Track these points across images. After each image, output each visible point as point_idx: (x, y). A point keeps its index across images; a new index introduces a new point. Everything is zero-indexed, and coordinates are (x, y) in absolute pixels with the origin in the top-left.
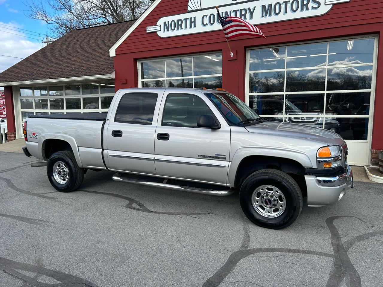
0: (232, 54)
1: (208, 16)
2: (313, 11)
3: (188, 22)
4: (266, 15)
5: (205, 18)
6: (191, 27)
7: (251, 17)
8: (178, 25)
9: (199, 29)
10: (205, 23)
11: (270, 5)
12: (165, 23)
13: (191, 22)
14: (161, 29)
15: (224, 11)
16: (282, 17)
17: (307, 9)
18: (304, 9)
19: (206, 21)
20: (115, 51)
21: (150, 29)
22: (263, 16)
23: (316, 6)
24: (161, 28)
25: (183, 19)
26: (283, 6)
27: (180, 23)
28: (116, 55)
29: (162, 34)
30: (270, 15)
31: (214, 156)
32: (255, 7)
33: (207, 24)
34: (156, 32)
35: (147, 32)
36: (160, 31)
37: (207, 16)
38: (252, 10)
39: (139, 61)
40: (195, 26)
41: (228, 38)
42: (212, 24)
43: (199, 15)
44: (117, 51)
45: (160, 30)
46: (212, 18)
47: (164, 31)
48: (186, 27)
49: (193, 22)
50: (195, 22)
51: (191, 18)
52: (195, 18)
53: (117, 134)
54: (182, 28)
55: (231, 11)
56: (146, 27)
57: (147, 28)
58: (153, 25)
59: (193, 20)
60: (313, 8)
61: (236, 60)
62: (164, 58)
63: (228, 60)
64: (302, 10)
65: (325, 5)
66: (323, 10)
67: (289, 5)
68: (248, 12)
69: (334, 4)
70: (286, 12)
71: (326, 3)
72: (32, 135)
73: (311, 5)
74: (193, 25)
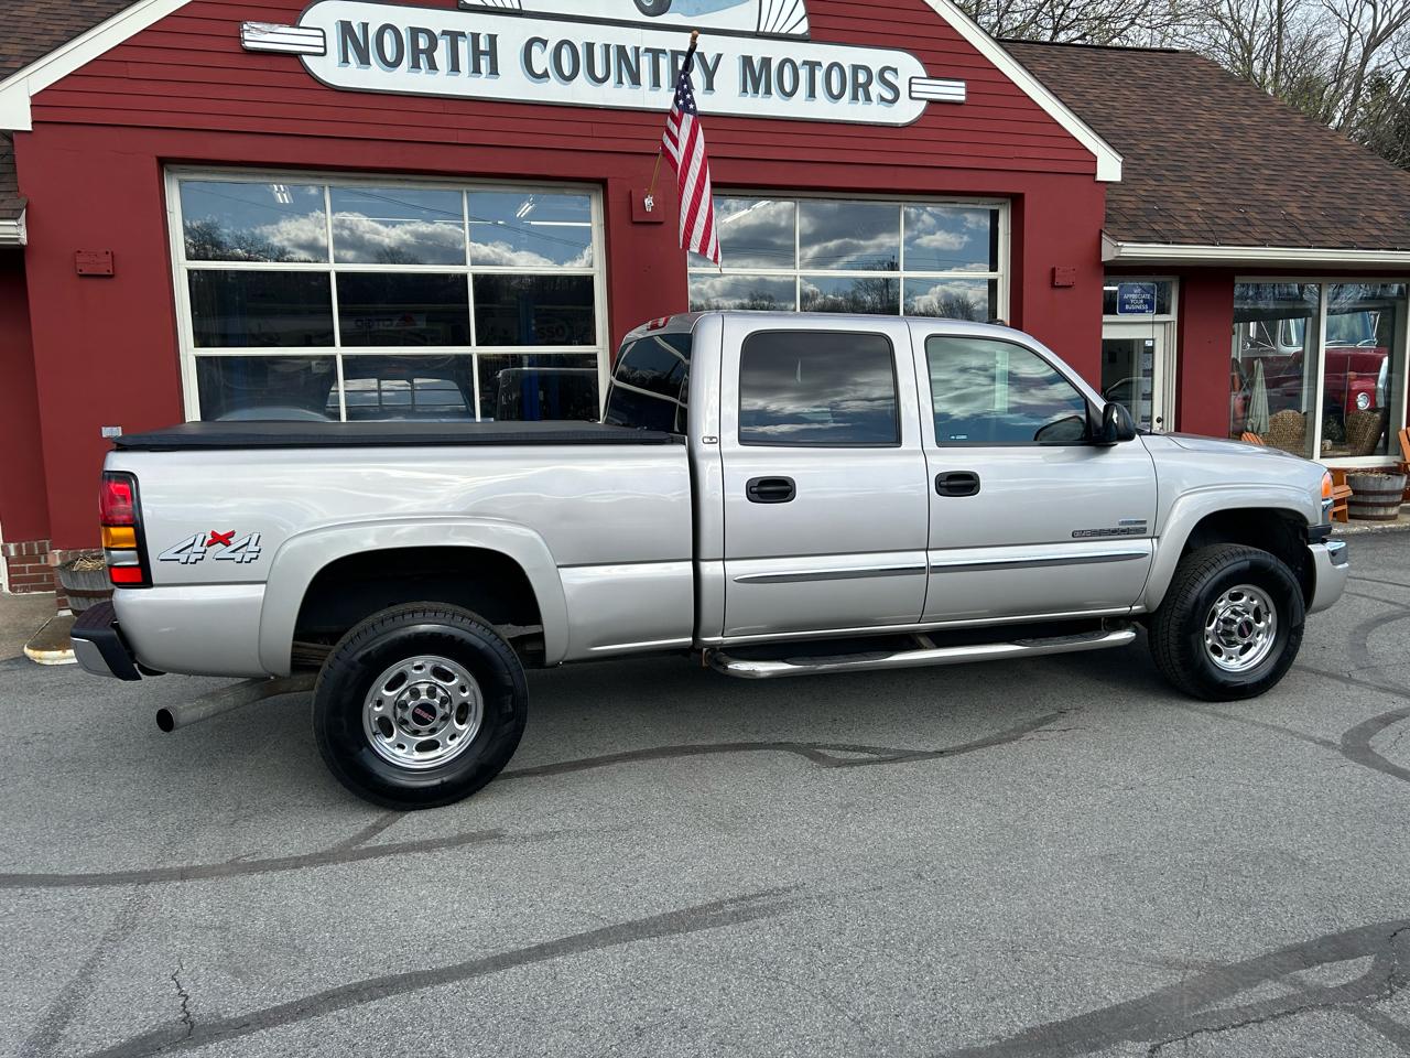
0: (648, 201)
1: (551, 46)
2: (883, 107)
3: (464, 47)
4: (756, 91)
5: (536, 49)
6: (476, 70)
7: (710, 87)
8: (416, 52)
9: (511, 84)
10: (539, 71)
11: (766, 62)
12: (346, 27)
13: (476, 54)
14: (325, 47)
15: (613, 43)
16: (799, 107)
17: (868, 98)
18: (860, 97)
19: (542, 60)
20: (28, 103)
21: (259, 37)
22: (745, 91)
23: (889, 95)
24: (325, 42)
25: (437, 32)
26: (803, 73)
27: (423, 43)
28: (33, 123)
29: (332, 70)
30: (768, 92)
32: (719, 56)
33: (545, 75)
34: (296, 56)
35: (248, 44)
36: (324, 54)
37: (545, 43)
38: (710, 61)
39: (172, 171)
40: (494, 71)
43: (512, 35)
44: (39, 102)
45: (319, 50)
46: (565, 53)
47: (346, 60)
48: (455, 67)
49: (486, 55)
50: (492, 53)
51: (475, 37)
52: (492, 39)
53: (773, 490)
54: (433, 66)
55: (637, 49)
56: (241, 22)
57: (245, 27)
58: (282, 22)
59: (483, 45)
60: (883, 99)
61: (661, 223)
62: (320, 177)
63: (635, 220)
64: (855, 97)
65: (911, 98)
66: (906, 112)
67: (820, 75)
68: (696, 66)
69: (931, 102)
70: (812, 94)
71: (914, 95)
72: (197, 548)
73: (876, 89)
74: (484, 63)
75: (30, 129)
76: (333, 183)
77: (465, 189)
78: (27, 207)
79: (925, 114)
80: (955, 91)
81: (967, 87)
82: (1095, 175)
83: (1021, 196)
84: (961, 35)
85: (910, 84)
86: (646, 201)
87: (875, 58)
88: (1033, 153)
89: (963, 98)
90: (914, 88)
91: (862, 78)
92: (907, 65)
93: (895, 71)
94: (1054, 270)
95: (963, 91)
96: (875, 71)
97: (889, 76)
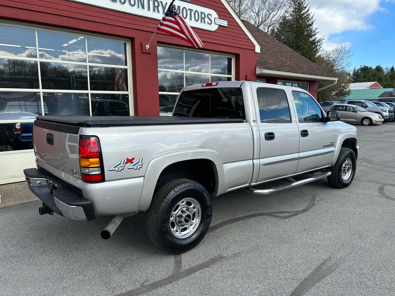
2: (208, 25)
7: (164, 12)
11: (179, 7)
17: (205, 22)
18: (203, 22)
23: (210, 22)
26: (189, 12)
31: (329, 144)
32: (166, 3)
33: (116, 1)
38: (164, 4)
41: (159, 29)
42: (123, 3)
60: (208, 23)
61: (150, 53)
63: (143, 52)
64: (201, 22)
65: (215, 23)
66: (213, 28)
67: (193, 13)
68: (160, 5)
69: (220, 26)
70: (191, 19)
71: (216, 23)
72: (122, 165)
73: (206, 20)
76: (39, 29)
77: (86, 36)
79: (218, 29)
80: (225, 23)
81: (228, 23)
82: (255, 50)
83: (239, 55)
84: (226, 8)
85: (215, 19)
86: (147, 46)
87: (207, 11)
88: (242, 43)
89: (227, 25)
90: (215, 21)
91: (203, 16)
92: (214, 14)
93: (211, 15)
94: (246, 76)
95: (227, 23)
96: (206, 14)
97: (209, 16)
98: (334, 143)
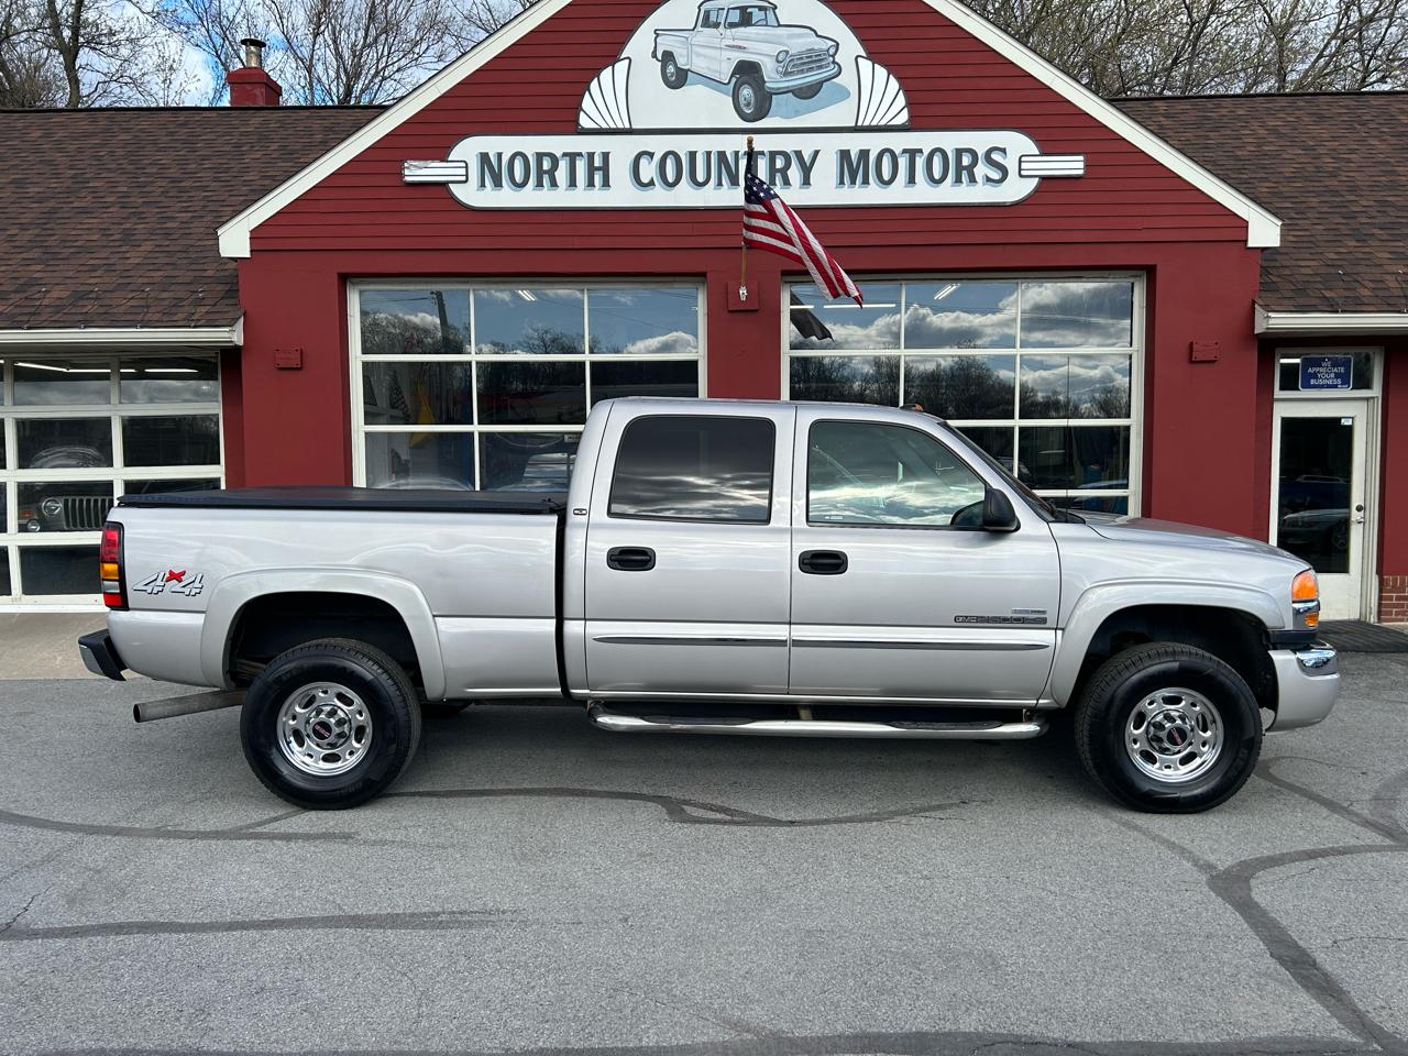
0: (743, 291)
1: (657, 158)
2: (989, 187)
3: (581, 165)
4: (853, 182)
5: (644, 161)
6: (591, 184)
7: (806, 182)
8: (541, 172)
9: (621, 194)
10: (645, 180)
11: (864, 154)
12: (484, 158)
13: (591, 170)
14: (467, 175)
15: (714, 150)
16: (898, 194)
17: (973, 180)
18: (963, 180)
19: (648, 170)
20: (248, 235)
21: (417, 171)
22: (842, 182)
23: (996, 175)
24: (467, 171)
25: (559, 155)
26: (903, 162)
27: (546, 165)
28: (251, 251)
29: (472, 194)
30: (866, 181)
31: (1009, 615)
32: (817, 153)
33: (651, 183)
34: (444, 184)
35: (407, 179)
36: (466, 182)
37: (651, 155)
38: (807, 158)
39: (353, 283)
40: (606, 183)
42: (673, 185)
43: (622, 151)
44: (256, 235)
45: (464, 178)
46: (670, 163)
47: (483, 185)
48: (573, 183)
49: (600, 170)
50: (605, 168)
51: (591, 156)
52: (606, 156)
53: (631, 559)
54: (554, 184)
55: (737, 153)
56: (403, 161)
57: (406, 165)
58: (433, 159)
59: (598, 162)
60: (989, 179)
61: (755, 310)
62: (467, 282)
63: (730, 308)
64: (958, 180)
65: (1021, 176)
66: (1016, 190)
67: (920, 162)
69: (1044, 179)
70: (912, 180)
71: (1023, 173)
72: (159, 582)
73: (981, 170)
74: (598, 177)
75: (248, 256)
76: (476, 287)
77: (586, 287)
78: (244, 314)
79: (1037, 191)
80: (1073, 165)
81: (1086, 161)
82: (1246, 241)
83: (1155, 268)
84: (1080, 109)
85: (1020, 162)
86: (741, 291)
87: (980, 140)
89: (1081, 172)
90: (1024, 166)
91: (966, 161)
92: (1016, 144)
93: (1004, 151)
94: (1191, 344)
95: (1081, 165)
96: (981, 153)
97: (996, 156)
98: (1044, 612)
